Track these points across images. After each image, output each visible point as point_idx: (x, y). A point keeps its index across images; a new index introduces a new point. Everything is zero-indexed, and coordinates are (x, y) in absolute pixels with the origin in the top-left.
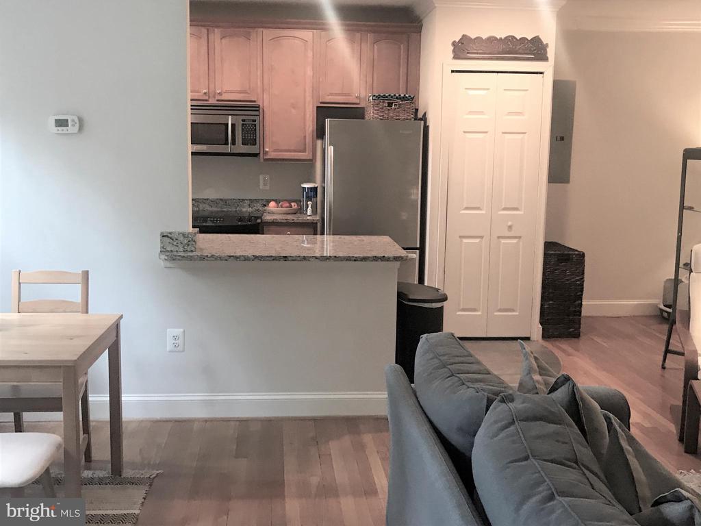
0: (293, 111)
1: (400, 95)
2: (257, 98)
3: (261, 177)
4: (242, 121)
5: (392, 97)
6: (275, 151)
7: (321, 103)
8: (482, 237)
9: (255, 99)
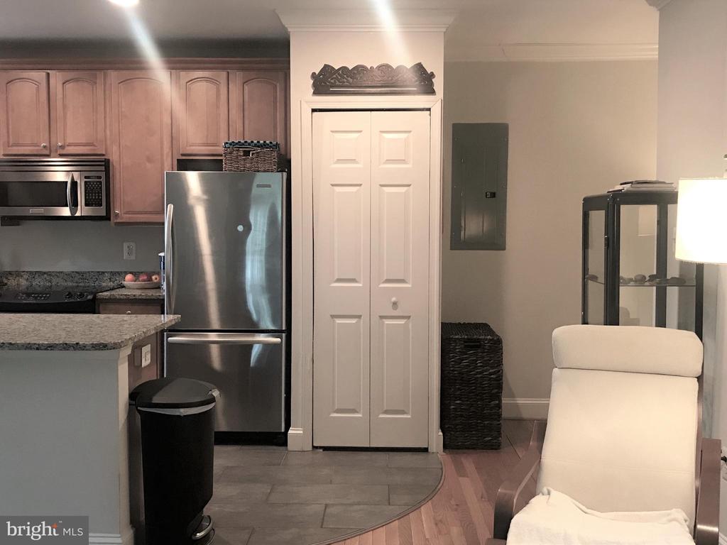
0: (148, 165)
1: (258, 142)
2: (106, 150)
3: (125, 245)
4: (86, 177)
5: (249, 144)
6: (127, 213)
7: (183, 155)
8: (359, 317)
9: (104, 153)
